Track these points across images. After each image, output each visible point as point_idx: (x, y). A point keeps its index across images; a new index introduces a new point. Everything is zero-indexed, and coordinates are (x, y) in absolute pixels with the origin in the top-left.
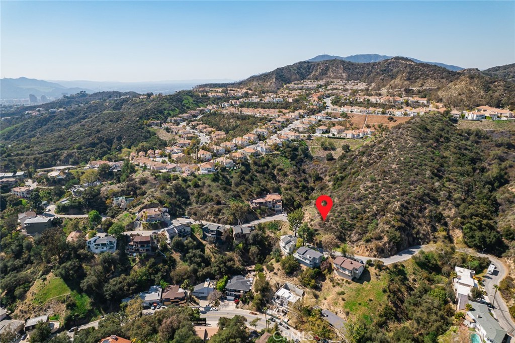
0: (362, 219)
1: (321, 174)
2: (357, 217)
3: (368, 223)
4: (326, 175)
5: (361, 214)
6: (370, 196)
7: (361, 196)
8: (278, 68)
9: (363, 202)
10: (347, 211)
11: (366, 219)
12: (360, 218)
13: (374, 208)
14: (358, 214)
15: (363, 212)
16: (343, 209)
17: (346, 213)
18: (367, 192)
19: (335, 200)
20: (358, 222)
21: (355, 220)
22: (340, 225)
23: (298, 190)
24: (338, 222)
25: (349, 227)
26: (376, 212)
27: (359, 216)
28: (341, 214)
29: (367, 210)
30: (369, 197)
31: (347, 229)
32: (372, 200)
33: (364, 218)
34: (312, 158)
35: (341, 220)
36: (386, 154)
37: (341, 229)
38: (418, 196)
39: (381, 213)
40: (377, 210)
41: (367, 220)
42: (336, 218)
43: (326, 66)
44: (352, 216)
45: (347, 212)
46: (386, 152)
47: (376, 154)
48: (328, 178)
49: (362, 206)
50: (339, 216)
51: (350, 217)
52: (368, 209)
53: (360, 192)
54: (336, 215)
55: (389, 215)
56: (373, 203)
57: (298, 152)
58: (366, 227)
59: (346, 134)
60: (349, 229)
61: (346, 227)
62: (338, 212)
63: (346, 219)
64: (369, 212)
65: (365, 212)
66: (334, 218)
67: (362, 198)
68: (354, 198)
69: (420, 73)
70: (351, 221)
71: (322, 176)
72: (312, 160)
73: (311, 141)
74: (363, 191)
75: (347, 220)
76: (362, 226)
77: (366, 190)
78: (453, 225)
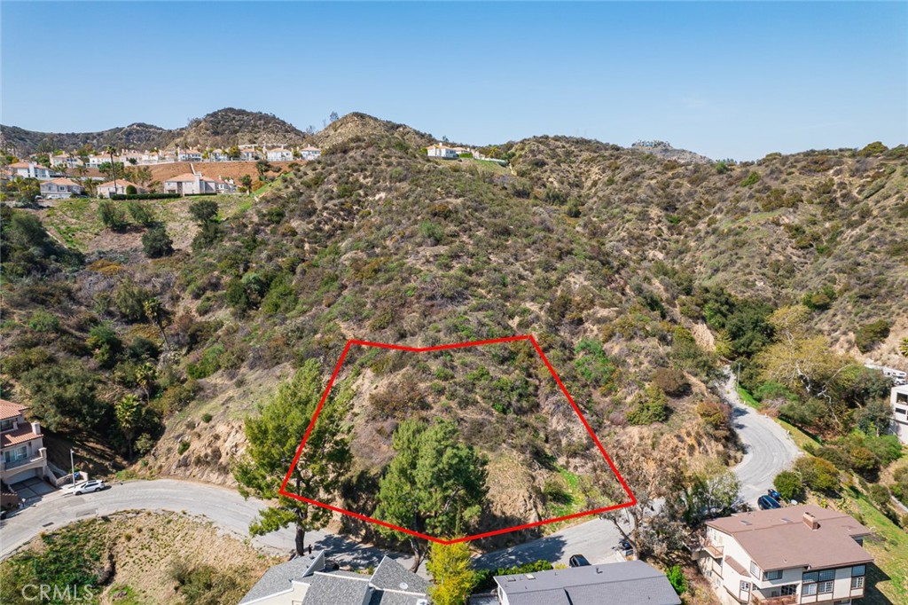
22: (494, 400)
64: (527, 325)
75: (492, 374)
78: (690, 313)
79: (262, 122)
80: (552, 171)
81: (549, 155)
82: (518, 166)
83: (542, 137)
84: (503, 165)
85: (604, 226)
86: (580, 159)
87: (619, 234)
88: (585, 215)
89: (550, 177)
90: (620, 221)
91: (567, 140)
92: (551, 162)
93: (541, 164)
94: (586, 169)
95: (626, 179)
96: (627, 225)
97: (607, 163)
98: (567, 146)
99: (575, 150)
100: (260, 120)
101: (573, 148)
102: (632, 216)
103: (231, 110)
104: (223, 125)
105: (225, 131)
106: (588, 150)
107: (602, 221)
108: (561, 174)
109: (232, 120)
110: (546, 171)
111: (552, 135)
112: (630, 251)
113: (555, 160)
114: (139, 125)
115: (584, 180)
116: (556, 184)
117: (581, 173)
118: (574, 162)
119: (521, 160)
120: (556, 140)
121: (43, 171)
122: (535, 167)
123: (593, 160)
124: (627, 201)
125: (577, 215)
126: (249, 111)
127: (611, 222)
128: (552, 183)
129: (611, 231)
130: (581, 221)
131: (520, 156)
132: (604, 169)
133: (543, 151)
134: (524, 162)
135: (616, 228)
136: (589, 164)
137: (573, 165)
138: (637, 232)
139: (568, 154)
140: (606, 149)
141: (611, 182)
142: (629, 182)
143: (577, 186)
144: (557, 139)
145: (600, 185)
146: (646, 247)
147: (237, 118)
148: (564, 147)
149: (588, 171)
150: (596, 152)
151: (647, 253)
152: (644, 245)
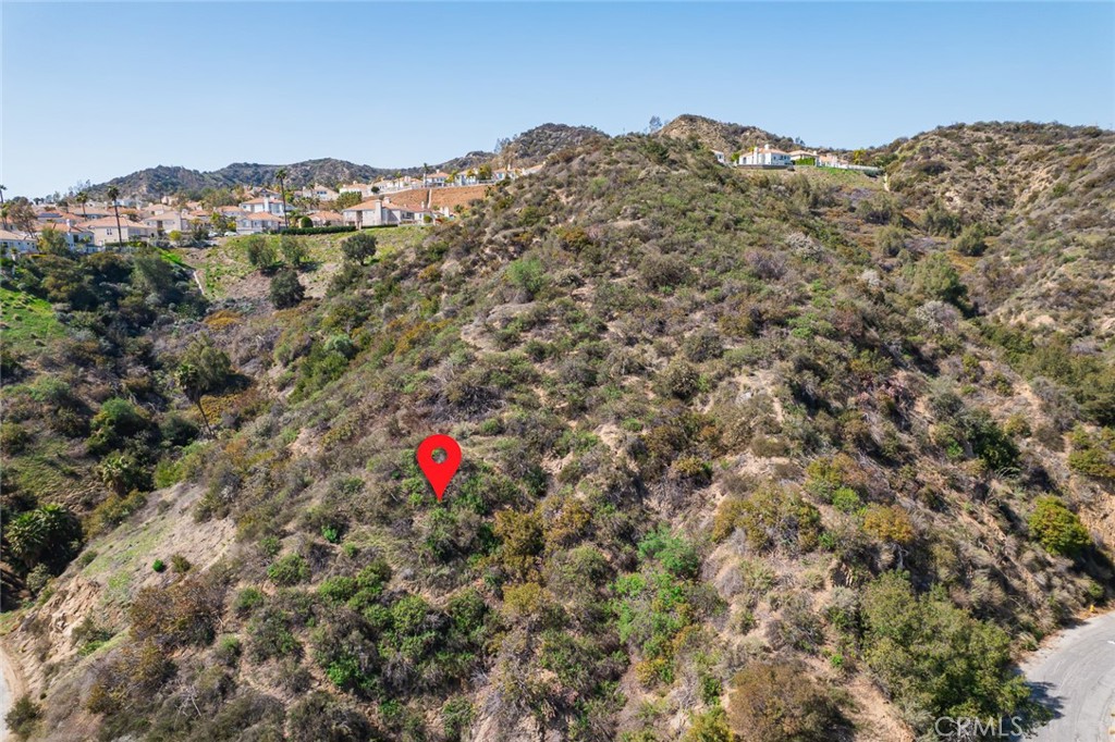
0: (534, 546)
1: (245, 361)
2: (486, 539)
3: (600, 575)
4: (268, 364)
5: (513, 498)
6: (548, 370)
7: (487, 378)
8: (160, 167)
9: (510, 414)
10: (393, 501)
11: (570, 541)
12: (520, 535)
13: (608, 434)
14: (487, 509)
15: (524, 488)
16: (357, 487)
17: (384, 519)
18: (518, 352)
19: (295, 446)
20: (501, 579)
21: (477, 562)
22: (333, 654)
23: (83, 446)
24: (305, 620)
25: (430, 650)
26: (633, 466)
27: (497, 523)
28: (340, 528)
29: (554, 466)
30: (537, 380)
31: (411, 685)
32: (565, 389)
33: (552, 536)
34: (202, 307)
35: (342, 595)
36: (542, 232)
37: (347, 703)
38: (844, 327)
39: (673, 471)
40: (638, 451)
41: (585, 549)
42: (288, 578)
43: (306, 170)
44: (443, 534)
45: (391, 513)
46: (541, 224)
47: (499, 237)
48: (277, 372)
49: (501, 440)
50: (320, 555)
51: (422, 547)
52: (560, 453)
53: (469, 360)
54: (290, 549)
55: (752, 465)
56: (579, 410)
57: (129, 282)
58: (597, 620)
59: (360, 213)
60: (430, 671)
61: (398, 655)
62: (313, 525)
63: (385, 575)
64: (572, 477)
65: (541, 482)
66: (270, 590)
67: (493, 387)
68: (433, 399)
69: (551, 141)
70: (439, 584)
71: (247, 370)
72: (202, 313)
73: (206, 251)
74: (487, 349)
75: (397, 584)
76: (554, 620)
77: (509, 341)
78: (1094, 469)
79: (581, 138)
80: (954, 180)
81: (955, 154)
82: (896, 175)
83: (952, 127)
84: (871, 175)
85: (1020, 270)
86: (1016, 157)
87: (1041, 285)
88: (992, 253)
89: (948, 190)
90: (1051, 261)
91: (996, 127)
92: (956, 166)
93: (936, 169)
94: (1023, 173)
95: (1091, 185)
96: (1062, 269)
97: (1066, 160)
98: (995, 137)
99: (1010, 143)
100: (579, 135)
101: (1006, 141)
102: (1080, 251)
103: (549, 126)
104: (536, 145)
105: (536, 151)
106: (1033, 141)
107: (1015, 263)
108: (974, 184)
109: (547, 139)
110: (942, 181)
111: (970, 122)
112: (1056, 318)
113: (964, 163)
114: (475, 154)
115: (1016, 191)
116: (958, 201)
117: (1012, 182)
118: (1004, 163)
119: (904, 164)
120: (978, 130)
121: (278, 204)
122: (925, 174)
123: (1039, 157)
124: (1078, 225)
125: (978, 251)
126: (570, 126)
127: (1033, 263)
128: (950, 199)
129: (1031, 279)
130: (980, 263)
131: (904, 159)
132: (1057, 170)
133: (944, 149)
134: (906, 167)
135: (1040, 273)
136: (1031, 164)
137: (999, 169)
138: (1079, 283)
139: (994, 151)
140: (1072, 137)
141: (1061, 191)
142: (1096, 190)
143: (1000, 203)
144: (978, 128)
145: (1041, 200)
146: (1098, 311)
147: (554, 135)
148: (989, 139)
149: (1026, 177)
150: (1049, 144)
151: (1096, 323)
152: (1092, 306)
